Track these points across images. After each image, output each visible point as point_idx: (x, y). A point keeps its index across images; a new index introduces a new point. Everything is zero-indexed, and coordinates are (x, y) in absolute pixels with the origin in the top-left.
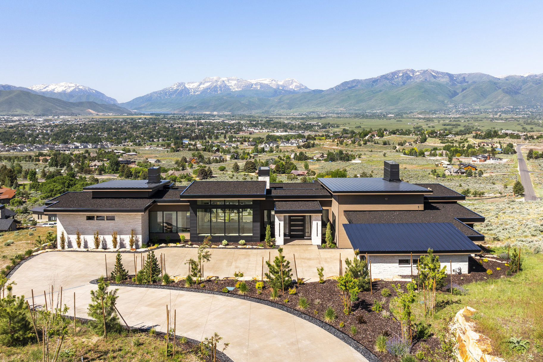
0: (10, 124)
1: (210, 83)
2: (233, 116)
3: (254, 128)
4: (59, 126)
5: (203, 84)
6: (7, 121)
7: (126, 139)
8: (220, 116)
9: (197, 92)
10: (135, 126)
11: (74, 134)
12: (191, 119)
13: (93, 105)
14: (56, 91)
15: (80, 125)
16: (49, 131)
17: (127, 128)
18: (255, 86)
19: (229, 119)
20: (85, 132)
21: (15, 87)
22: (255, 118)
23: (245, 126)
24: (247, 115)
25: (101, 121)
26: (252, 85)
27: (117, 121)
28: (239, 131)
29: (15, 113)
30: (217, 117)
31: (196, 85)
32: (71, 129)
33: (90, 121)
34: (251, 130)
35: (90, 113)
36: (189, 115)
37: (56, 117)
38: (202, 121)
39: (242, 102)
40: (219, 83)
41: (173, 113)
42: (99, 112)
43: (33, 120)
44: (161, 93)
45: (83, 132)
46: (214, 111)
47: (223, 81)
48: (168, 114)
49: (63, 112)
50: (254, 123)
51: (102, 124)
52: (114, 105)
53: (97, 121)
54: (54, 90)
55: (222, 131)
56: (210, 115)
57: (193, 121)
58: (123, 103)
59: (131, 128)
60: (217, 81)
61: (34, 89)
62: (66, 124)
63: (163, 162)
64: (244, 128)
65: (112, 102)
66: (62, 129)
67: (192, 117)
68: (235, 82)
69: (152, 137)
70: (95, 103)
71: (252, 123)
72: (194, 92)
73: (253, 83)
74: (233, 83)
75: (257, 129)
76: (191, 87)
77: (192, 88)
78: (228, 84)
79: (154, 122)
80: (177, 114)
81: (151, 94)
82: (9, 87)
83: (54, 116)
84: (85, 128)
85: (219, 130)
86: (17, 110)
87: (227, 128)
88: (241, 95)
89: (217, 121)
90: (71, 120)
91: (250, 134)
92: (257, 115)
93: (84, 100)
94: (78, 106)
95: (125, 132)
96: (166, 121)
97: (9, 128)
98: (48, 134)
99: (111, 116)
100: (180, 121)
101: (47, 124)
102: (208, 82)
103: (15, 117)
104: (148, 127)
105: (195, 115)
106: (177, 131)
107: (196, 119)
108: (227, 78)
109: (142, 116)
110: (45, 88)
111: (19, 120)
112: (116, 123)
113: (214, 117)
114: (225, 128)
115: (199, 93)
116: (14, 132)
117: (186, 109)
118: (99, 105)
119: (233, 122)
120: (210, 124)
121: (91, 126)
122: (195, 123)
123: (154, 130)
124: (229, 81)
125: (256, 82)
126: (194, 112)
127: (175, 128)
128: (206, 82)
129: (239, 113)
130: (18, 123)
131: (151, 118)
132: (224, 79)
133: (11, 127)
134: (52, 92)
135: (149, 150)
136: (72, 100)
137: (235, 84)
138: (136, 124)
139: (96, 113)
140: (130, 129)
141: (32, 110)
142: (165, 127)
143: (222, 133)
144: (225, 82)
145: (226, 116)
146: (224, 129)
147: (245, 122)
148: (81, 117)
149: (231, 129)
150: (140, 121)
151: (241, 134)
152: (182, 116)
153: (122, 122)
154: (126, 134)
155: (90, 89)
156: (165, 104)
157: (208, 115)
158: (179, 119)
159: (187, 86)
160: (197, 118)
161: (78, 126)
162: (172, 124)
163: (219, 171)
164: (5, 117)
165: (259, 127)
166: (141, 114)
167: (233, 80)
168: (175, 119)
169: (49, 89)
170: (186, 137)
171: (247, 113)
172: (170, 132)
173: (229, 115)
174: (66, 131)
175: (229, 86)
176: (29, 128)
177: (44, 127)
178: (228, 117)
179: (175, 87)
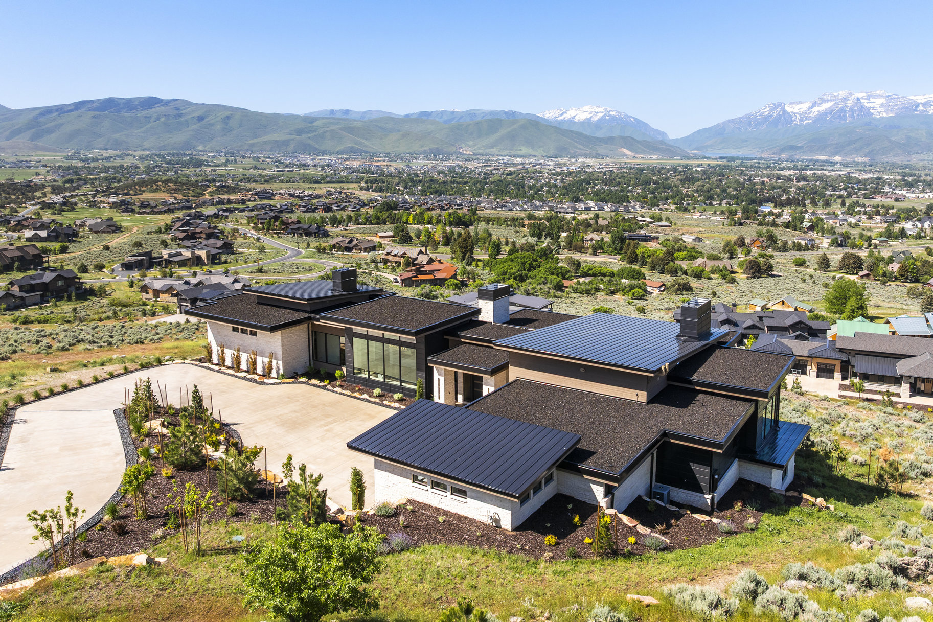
0: (509, 169)
1: (833, 103)
2: (871, 166)
3: (908, 190)
4: (574, 174)
5: (819, 105)
6: (507, 165)
7: (667, 199)
8: (844, 165)
9: (806, 119)
10: (688, 178)
11: (593, 187)
12: (789, 169)
13: (630, 142)
14: (576, 120)
15: (605, 174)
16: (558, 181)
17: (675, 180)
18: (922, 109)
19: (861, 171)
20: (610, 185)
21: (521, 114)
22: (916, 169)
23: (890, 185)
24: (900, 163)
25: (637, 169)
26: (917, 105)
27: (662, 168)
28: (874, 193)
29: (520, 153)
30: (838, 167)
31: (805, 107)
32: (590, 180)
33: (621, 168)
34: (900, 192)
35: (625, 155)
36: (787, 161)
37: (573, 160)
38: (809, 173)
39: (893, 139)
40: (849, 103)
41: (758, 156)
42: (637, 153)
43: (540, 164)
44: (741, 122)
45: (606, 184)
46: (836, 154)
47: (858, 99)
48: (749, 159)
49: (584, 152)
50: (910, 179)
51: (637, 173)
52: (662, 142)
53: (631, 168)
54: (574, 117)
55: (841, 193)
56: (826, 161)
57: (792, 172)
58: (677, 139)
59: (681, 180)
60: (845, 99)
61: (546, 116)
62: (585, 172)
63: (707, 242)
64: (887, 189)
65: (660, 138)
66: (577, 179)
67: (791, 165)
68: (883, 100)
69: (711, 198)
70: (632, 138)
71: (905, 180)
72: (801, 120)
73: (919, 101)
74: (879, 102)
75: (913, 192)
76: (796, 111)
77: (797, 113)
78: (867, 105)
79: (721, 172)
80: (765, 159)
81: (723, 123)
82: (513, 114)
83: (571, 158)
84: (610, 179)
85: (835, 190)
86: (522, 148)
87: (853, 187)
88: (891, 125)
89: (836, 172)
90: (593, 164)
91: (897, 200)
92: (921, 164)
93: (616, 133)
94: (606, 143)
95: (670, 187)
96: (743, 170)
97: (508, 175)
98: (555, 186)
99: (654, 159)
100: (768, 171)
101: (559, 170)
102: (828, 101)
103: (518, 159)
104: (709, 179)
105: (798, 161)
106: (757, 189)
107: (797, 169)
108: (866, 93)
109: (705, 162)
110: (562, 115)
111: (522, 164)
112: (660, 172)
113: (834, 166)
114: (848, 187)
115: (810, 121)
116: (512, 181)
117: (782, 150)
118: (638, 142)
119: (866, 176)
120: (821, 178)
121: (620, 176)
122: (795, 175)
123: (718, 187)
124: (869, 99)
125: (926, 100)
126: (797, 157)
127: (755, 184)
128: (824, 101)
129: (885, 160)
130: (520, 167)
131: (719, 166)
132: (860, 95)
133: (510, 174)
134: (571, 121)
135: (696, 220)
136: (599, 134)
137: (882, 104)
138: (692, 174)
139: (633, 154)
140: (678, 183)
141: (542, 149)
142: (737, 182)
143: (840, 197)
144: (862, 101)
145: (857, 164)
146: (845, 188)
147: (891, 177)
148: (609, 160)
149: (860, 189)
150: (699, 169)
151: (879, 200)
152: (774, 163)
153: (669, 170)
154: (671, 191)
155: (626, 116)
156: (746, 141)
157: (823, 161)
158: (766, 168)
159: (788, 109)
160: (799, 167)
161: (601, 175)
162: (751, 177)
163: (793, 265)
164: (505, 158)
165: (918, 188)
166: (704, 158)
167: (878, 96)
168: (759, 168)
169: (567, 116)
170: (768, 200)
171: (900, 160)
172: (743, 191)
173: (864, 163)
174: (582, 182)
175: (868, 109)
176: (533, 175)
177: (554, 175)
178: (860, 167)
179: (766, 111)
